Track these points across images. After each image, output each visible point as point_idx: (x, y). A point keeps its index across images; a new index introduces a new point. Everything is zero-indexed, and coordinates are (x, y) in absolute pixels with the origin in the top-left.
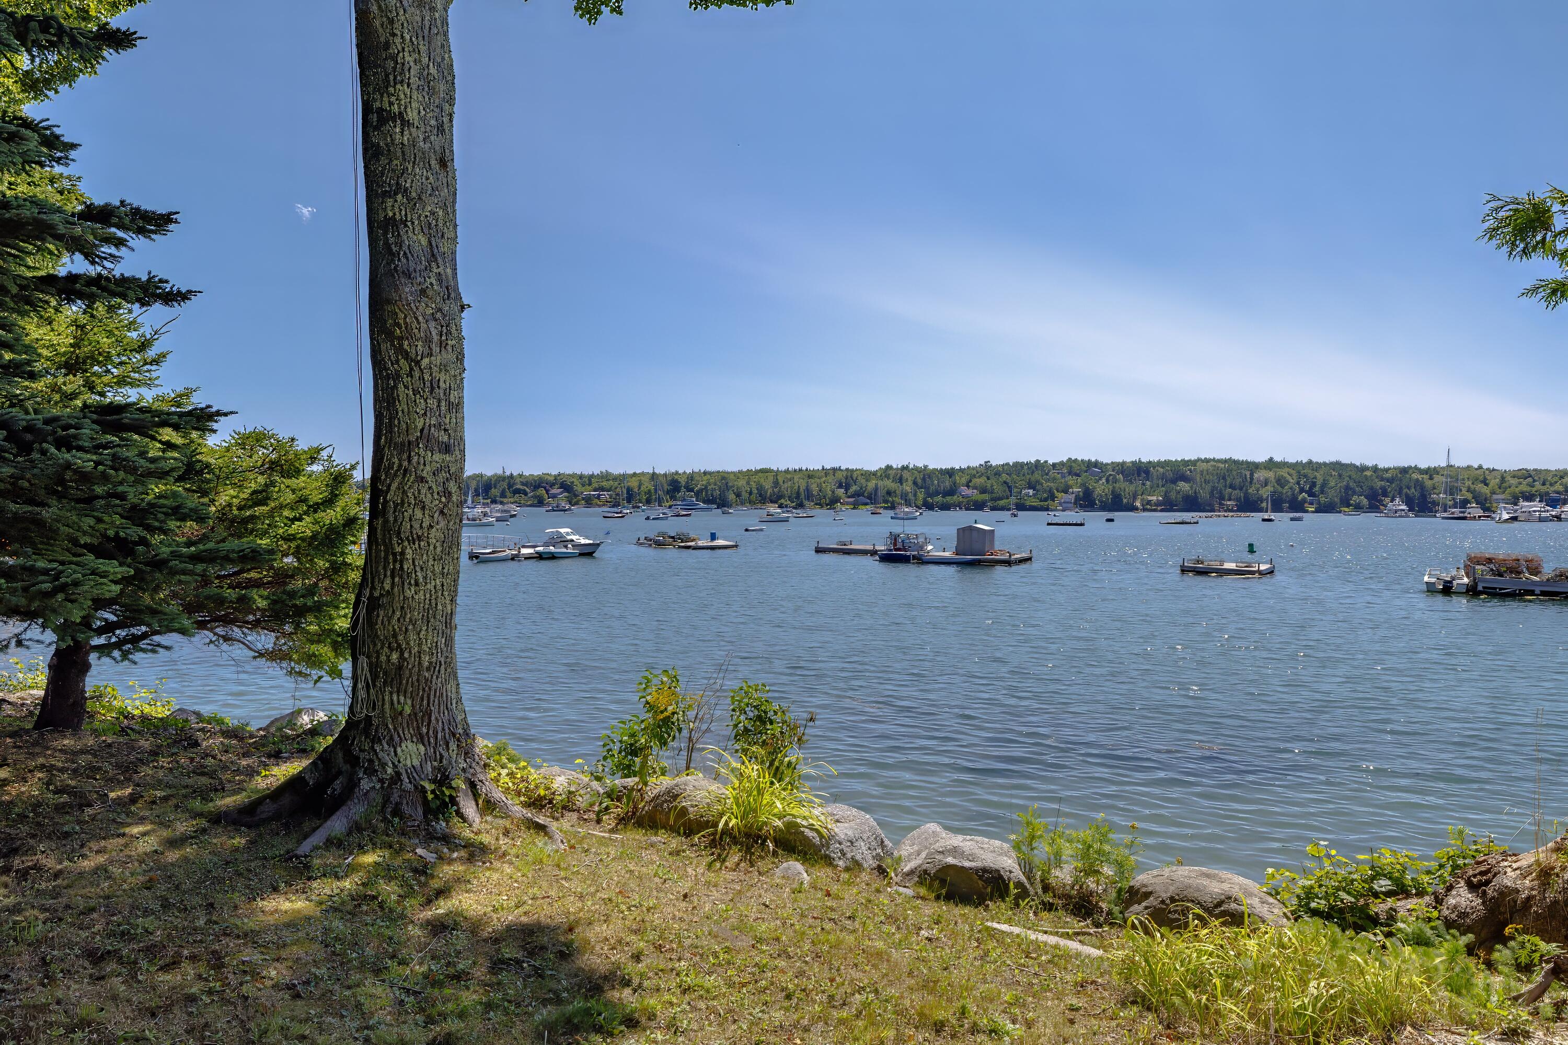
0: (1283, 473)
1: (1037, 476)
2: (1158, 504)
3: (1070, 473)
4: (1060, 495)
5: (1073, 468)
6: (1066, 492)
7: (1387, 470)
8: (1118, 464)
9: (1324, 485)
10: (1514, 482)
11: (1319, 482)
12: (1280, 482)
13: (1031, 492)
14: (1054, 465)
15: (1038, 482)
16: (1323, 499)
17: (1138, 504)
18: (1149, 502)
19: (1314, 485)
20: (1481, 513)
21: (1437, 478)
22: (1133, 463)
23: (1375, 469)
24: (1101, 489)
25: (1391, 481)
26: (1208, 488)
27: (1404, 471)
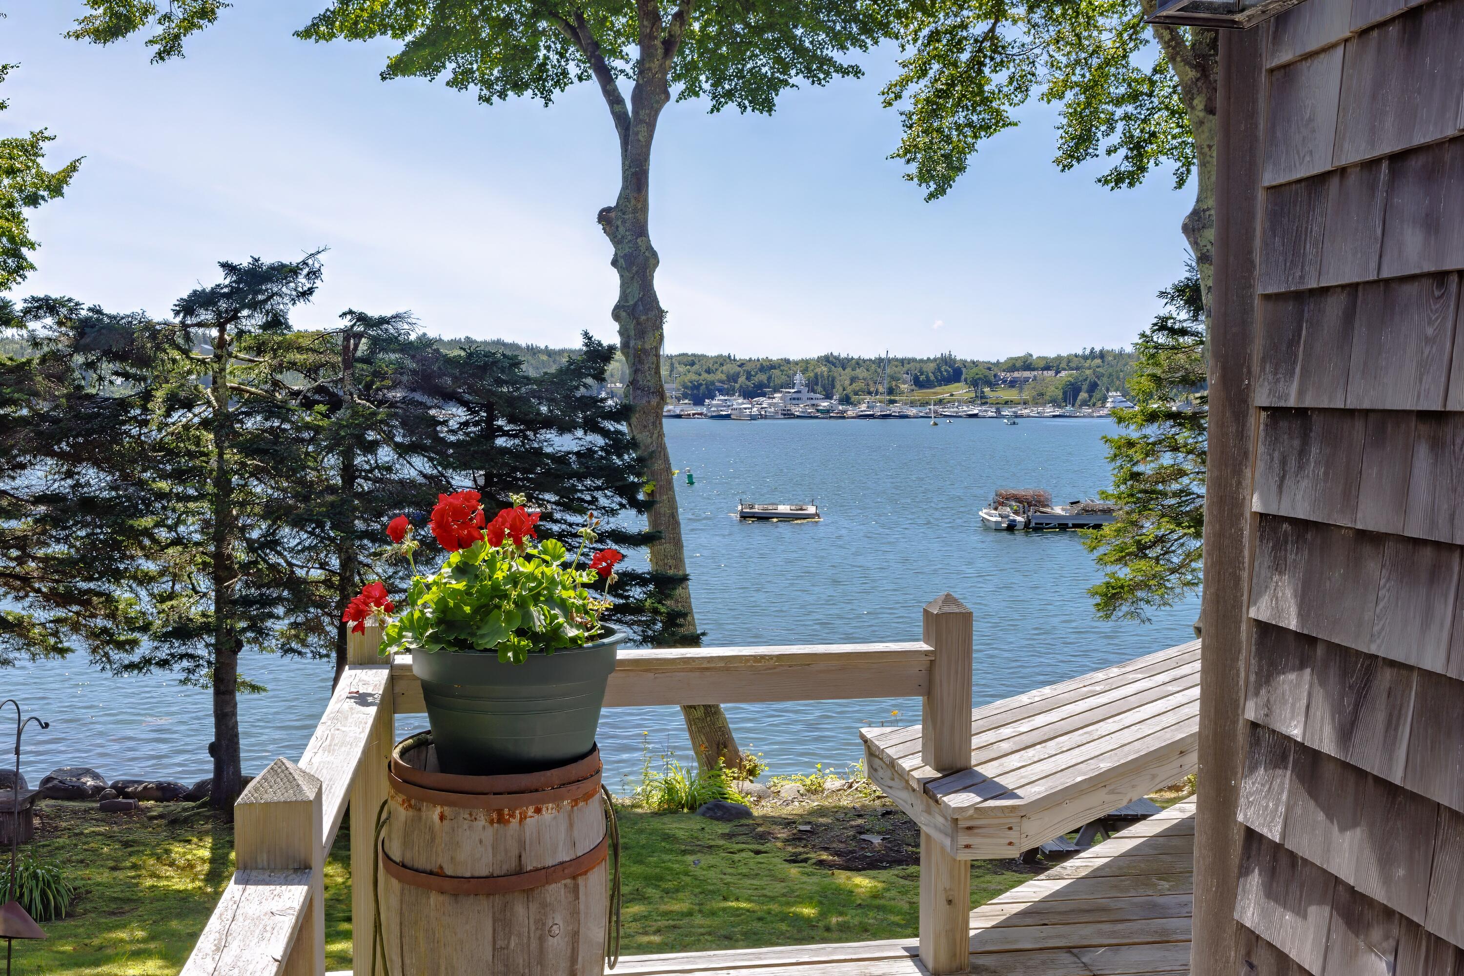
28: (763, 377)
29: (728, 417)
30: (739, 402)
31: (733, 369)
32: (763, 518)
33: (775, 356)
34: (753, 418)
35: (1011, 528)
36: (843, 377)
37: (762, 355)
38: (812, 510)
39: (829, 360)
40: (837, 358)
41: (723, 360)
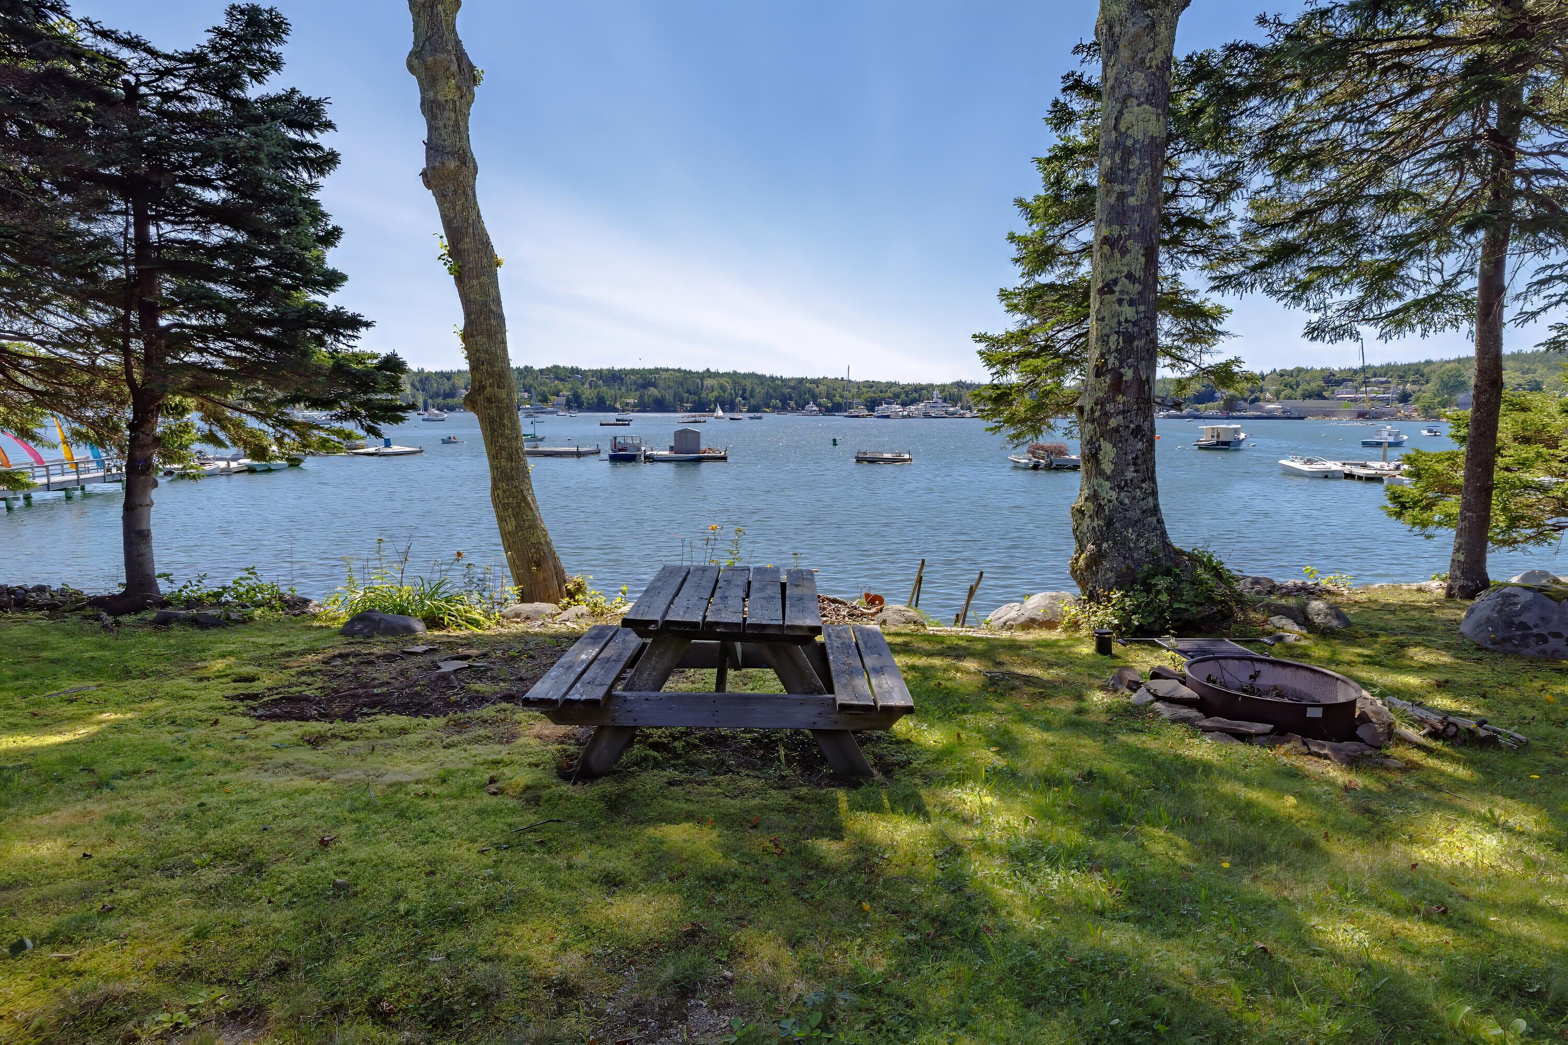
0: (722, 381)
1: (529, 381)
2: (635, 406)
3: (557, 378)
4: (552, 398)
5: (557, 373)
6: (558, 395)
7: (790, 380)
8: (596, 371)
9: (752, 391)
10: (865, 390)
11: (749, 388)
12: (723, 388)
13: (526, 395)
14: (541, 371)
15: (531, 386)
16: (753, 402)
17: (618, 406)
18: (627, 404)
19: (744, 391)
20: (866, 413)
21: (821, 387)
22: (609, 370)
23: (781, 379)
24: (587, 393)
25: (794, 388)
26: (671, 392)
27: (801, 381)
28: (916, 395)
29: (888, 417)
30: (897, 408)
31: (898, 390)
32: (872, 461)
33: (924, 383)
34: (904, 417)
35: (1036, 467)
36: (967, 395)
37: (916, 382)
38: (907, 456)
39: (960, 385)
40: (964, 383)
41: (890, 385)
